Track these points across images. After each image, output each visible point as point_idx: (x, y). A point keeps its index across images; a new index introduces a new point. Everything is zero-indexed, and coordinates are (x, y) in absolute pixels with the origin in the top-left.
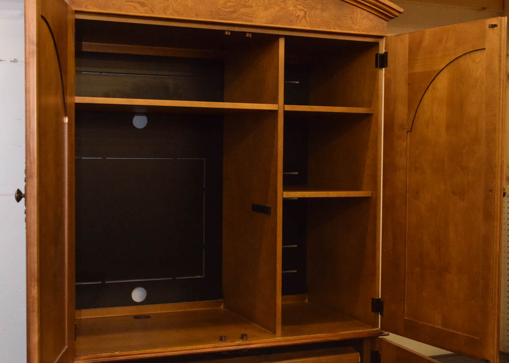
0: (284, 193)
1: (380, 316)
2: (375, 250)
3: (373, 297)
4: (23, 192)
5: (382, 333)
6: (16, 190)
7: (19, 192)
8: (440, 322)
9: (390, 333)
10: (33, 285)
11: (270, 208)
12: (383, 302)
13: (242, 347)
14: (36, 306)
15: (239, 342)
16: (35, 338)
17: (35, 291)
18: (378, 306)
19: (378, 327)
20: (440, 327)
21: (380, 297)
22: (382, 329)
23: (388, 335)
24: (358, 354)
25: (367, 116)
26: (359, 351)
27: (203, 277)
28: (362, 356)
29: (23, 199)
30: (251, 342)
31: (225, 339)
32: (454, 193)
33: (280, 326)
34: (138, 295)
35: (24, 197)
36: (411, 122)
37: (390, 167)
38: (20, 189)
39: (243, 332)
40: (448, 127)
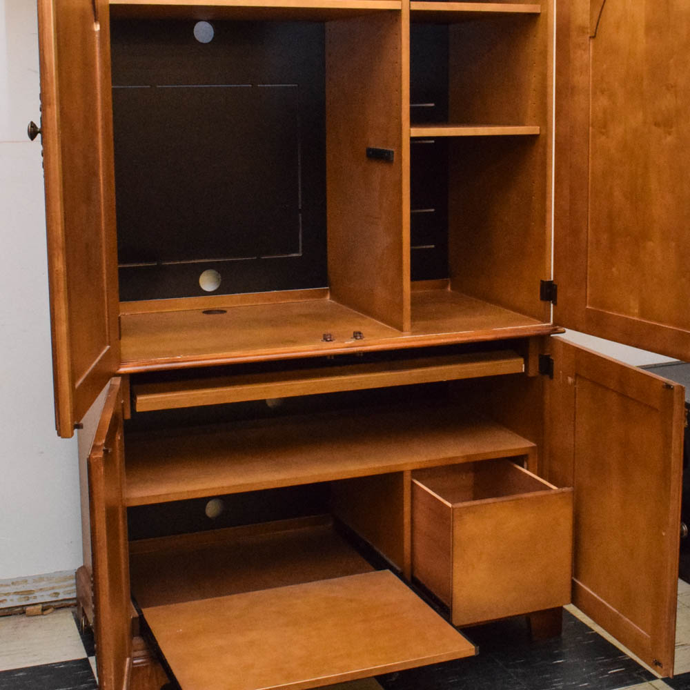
0: (412, 129)
1: (552, 305)
2: (545, 211)
3: (543, 280)
4: (39, 126)
5: (556, 330)
6: (29, 122)
7: (33, 125)
8: (636, 311)
9: (566, 330)
10: (56, 254)
11: (393, 152)
12: (556, 286)
13: (355, 349)
14: (62, 284)
15: (350, 342)
16: (63, 328)
17: (60, 265)
18: (549, 292)
19: (549, 322)
20: (636, 318)
21: (552, 279)
22: (555, 324)
23: (564, 332)
24: (522, 360)
25: (533, 17)
26: (522, 356)
27: (301, 255)
28: (526, 363)
29: (39, 136)
30: (367, 342)
31: (330, 338)
32: (657, 124)
33: (410, 320)
34: (207, 282)
35: (39, 132)
36: (595, 24)
37: (565, 90)
38: (35, 122)
39: (357, 329)
40: (649, 29)
